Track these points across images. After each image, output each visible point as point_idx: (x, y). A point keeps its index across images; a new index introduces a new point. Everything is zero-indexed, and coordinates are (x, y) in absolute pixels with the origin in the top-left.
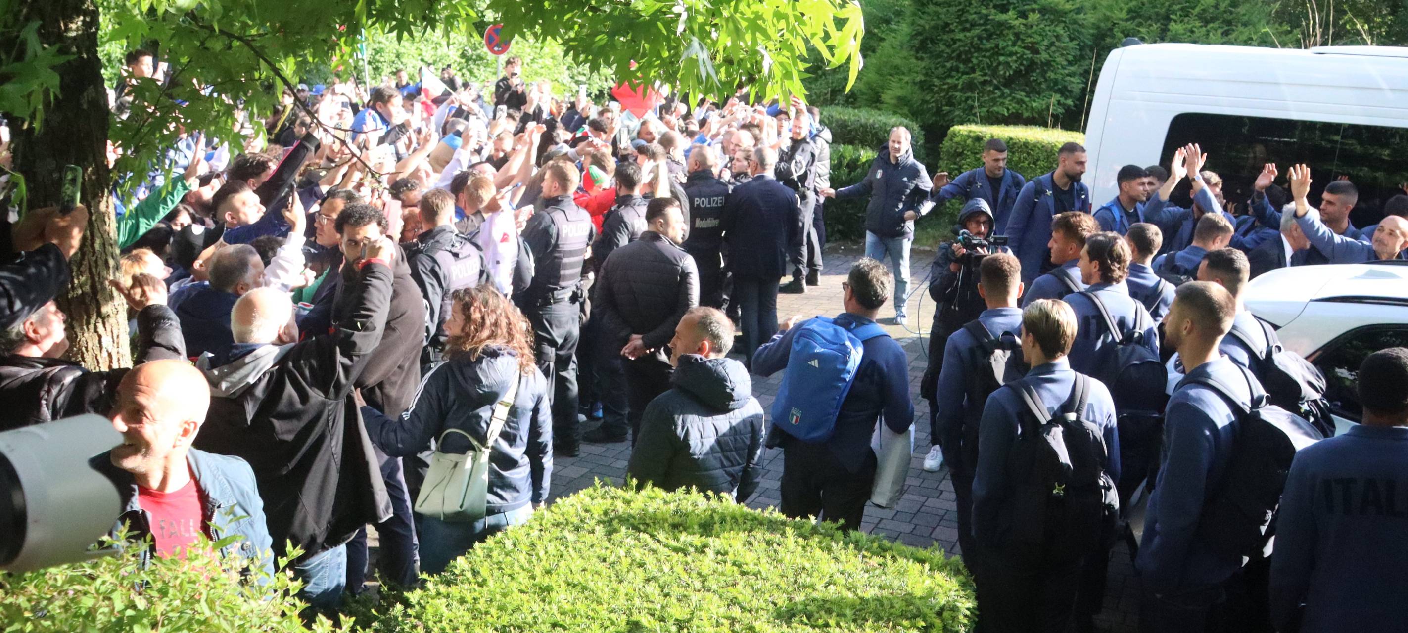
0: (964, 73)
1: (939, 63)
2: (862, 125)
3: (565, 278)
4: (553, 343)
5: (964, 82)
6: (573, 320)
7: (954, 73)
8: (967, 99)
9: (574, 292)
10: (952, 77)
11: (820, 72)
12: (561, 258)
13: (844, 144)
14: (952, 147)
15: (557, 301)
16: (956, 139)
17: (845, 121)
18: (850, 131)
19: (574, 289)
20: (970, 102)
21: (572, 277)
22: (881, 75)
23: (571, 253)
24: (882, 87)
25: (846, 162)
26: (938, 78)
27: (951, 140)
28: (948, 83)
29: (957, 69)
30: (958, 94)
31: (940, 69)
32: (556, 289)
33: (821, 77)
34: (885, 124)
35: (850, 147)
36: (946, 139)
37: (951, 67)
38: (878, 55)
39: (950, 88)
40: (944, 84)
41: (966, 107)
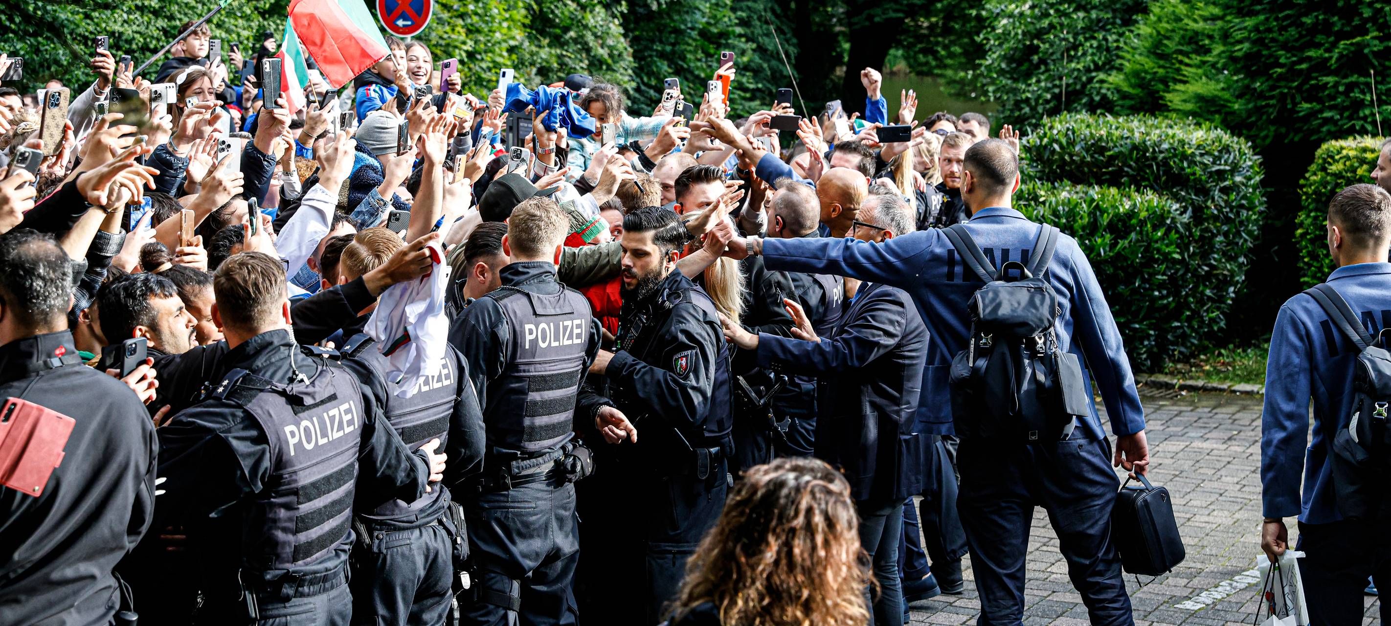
0: (1341, 35)
1: (1287, 17)
2: (1135, 147)
3: (534, 433)
4: (514, 569)
5: (1341, 56)
6: (561, 520)
7: (1319, 38)
8: (1350, 87)
9: (557, 462)
10: (1318, 46)
11: (1035, 58)
12: (523, 392)
13: (1100, 183)
14: (1324, 184)
15: (521, 481)
16: (1334, 168)
17: (1100, 139)
18: (1112, 158)
19: (559, 454)
20: (1356, 94)
21: (552, 430)
22: (1162, 56)
23: (546, 383)
24: (1164, 81)
25: (1105, 220)
26: (1285, 46)
27: (1324, 169)
28: (1309, 59)
29: (1326, 28)
30: (1331, 80)
31: (1293, 31)
32: (514, 457)
33: (1037, 67)
34: (1182, 142)
35: (1113, 191)
36: (1313, 167)
37: (1316, 24)
38: (1153, 18)
39: (1310, 70)
40: (1300, 61)
41: (1347, 104)
